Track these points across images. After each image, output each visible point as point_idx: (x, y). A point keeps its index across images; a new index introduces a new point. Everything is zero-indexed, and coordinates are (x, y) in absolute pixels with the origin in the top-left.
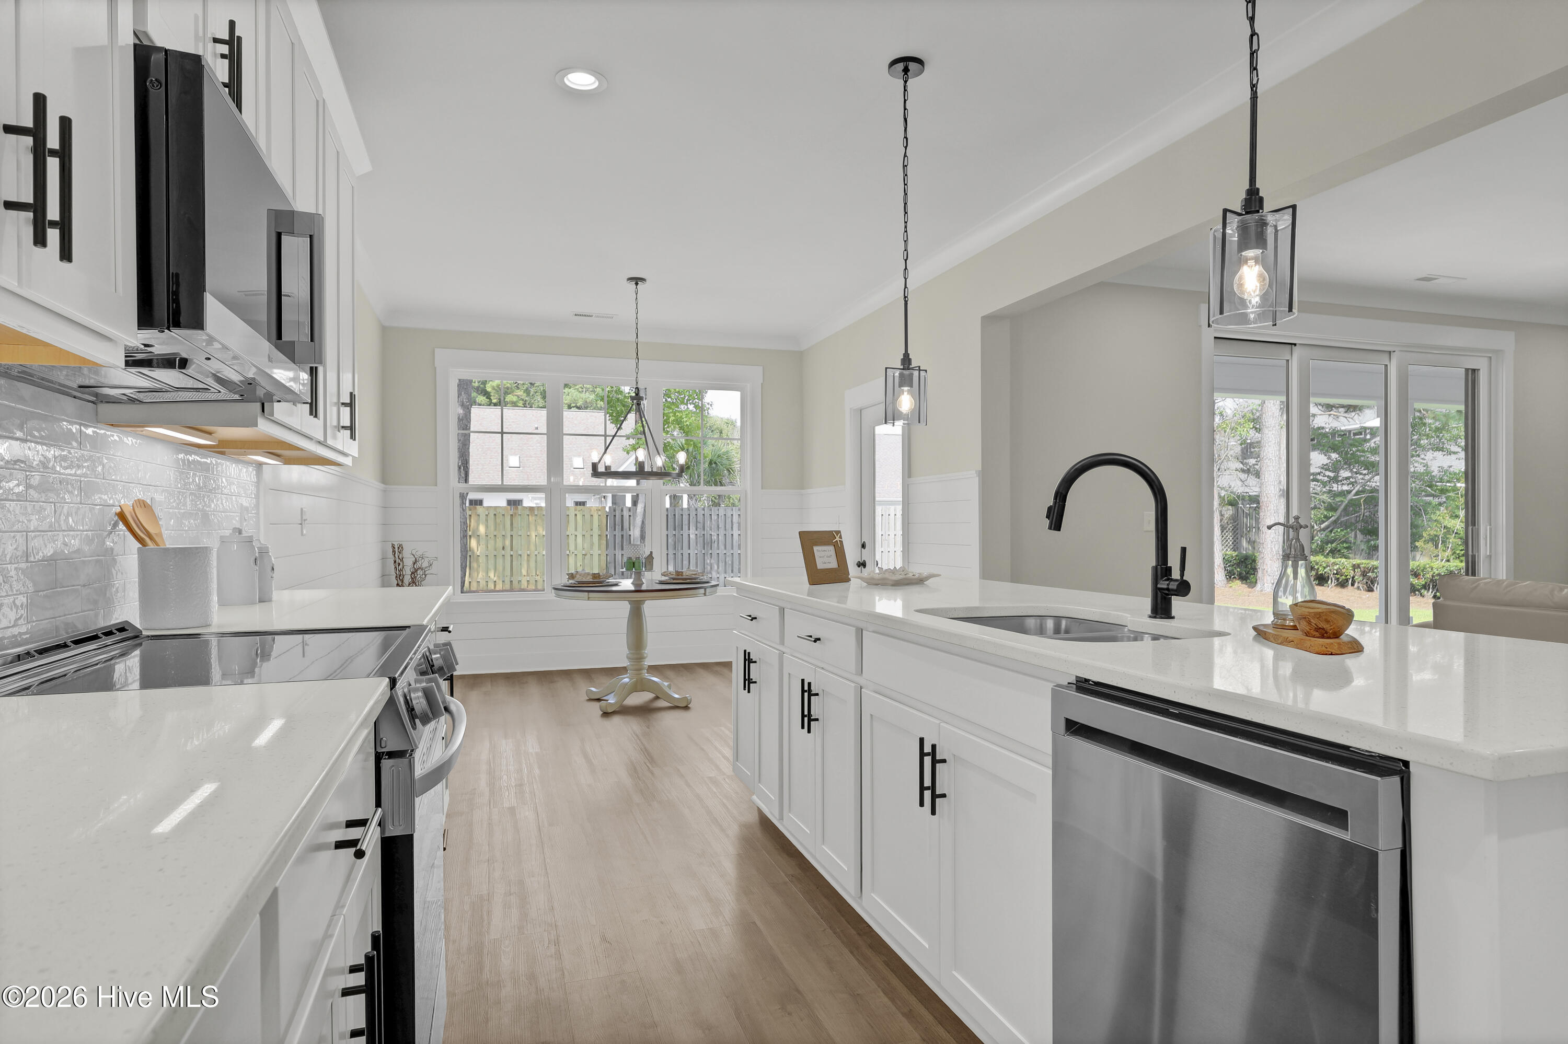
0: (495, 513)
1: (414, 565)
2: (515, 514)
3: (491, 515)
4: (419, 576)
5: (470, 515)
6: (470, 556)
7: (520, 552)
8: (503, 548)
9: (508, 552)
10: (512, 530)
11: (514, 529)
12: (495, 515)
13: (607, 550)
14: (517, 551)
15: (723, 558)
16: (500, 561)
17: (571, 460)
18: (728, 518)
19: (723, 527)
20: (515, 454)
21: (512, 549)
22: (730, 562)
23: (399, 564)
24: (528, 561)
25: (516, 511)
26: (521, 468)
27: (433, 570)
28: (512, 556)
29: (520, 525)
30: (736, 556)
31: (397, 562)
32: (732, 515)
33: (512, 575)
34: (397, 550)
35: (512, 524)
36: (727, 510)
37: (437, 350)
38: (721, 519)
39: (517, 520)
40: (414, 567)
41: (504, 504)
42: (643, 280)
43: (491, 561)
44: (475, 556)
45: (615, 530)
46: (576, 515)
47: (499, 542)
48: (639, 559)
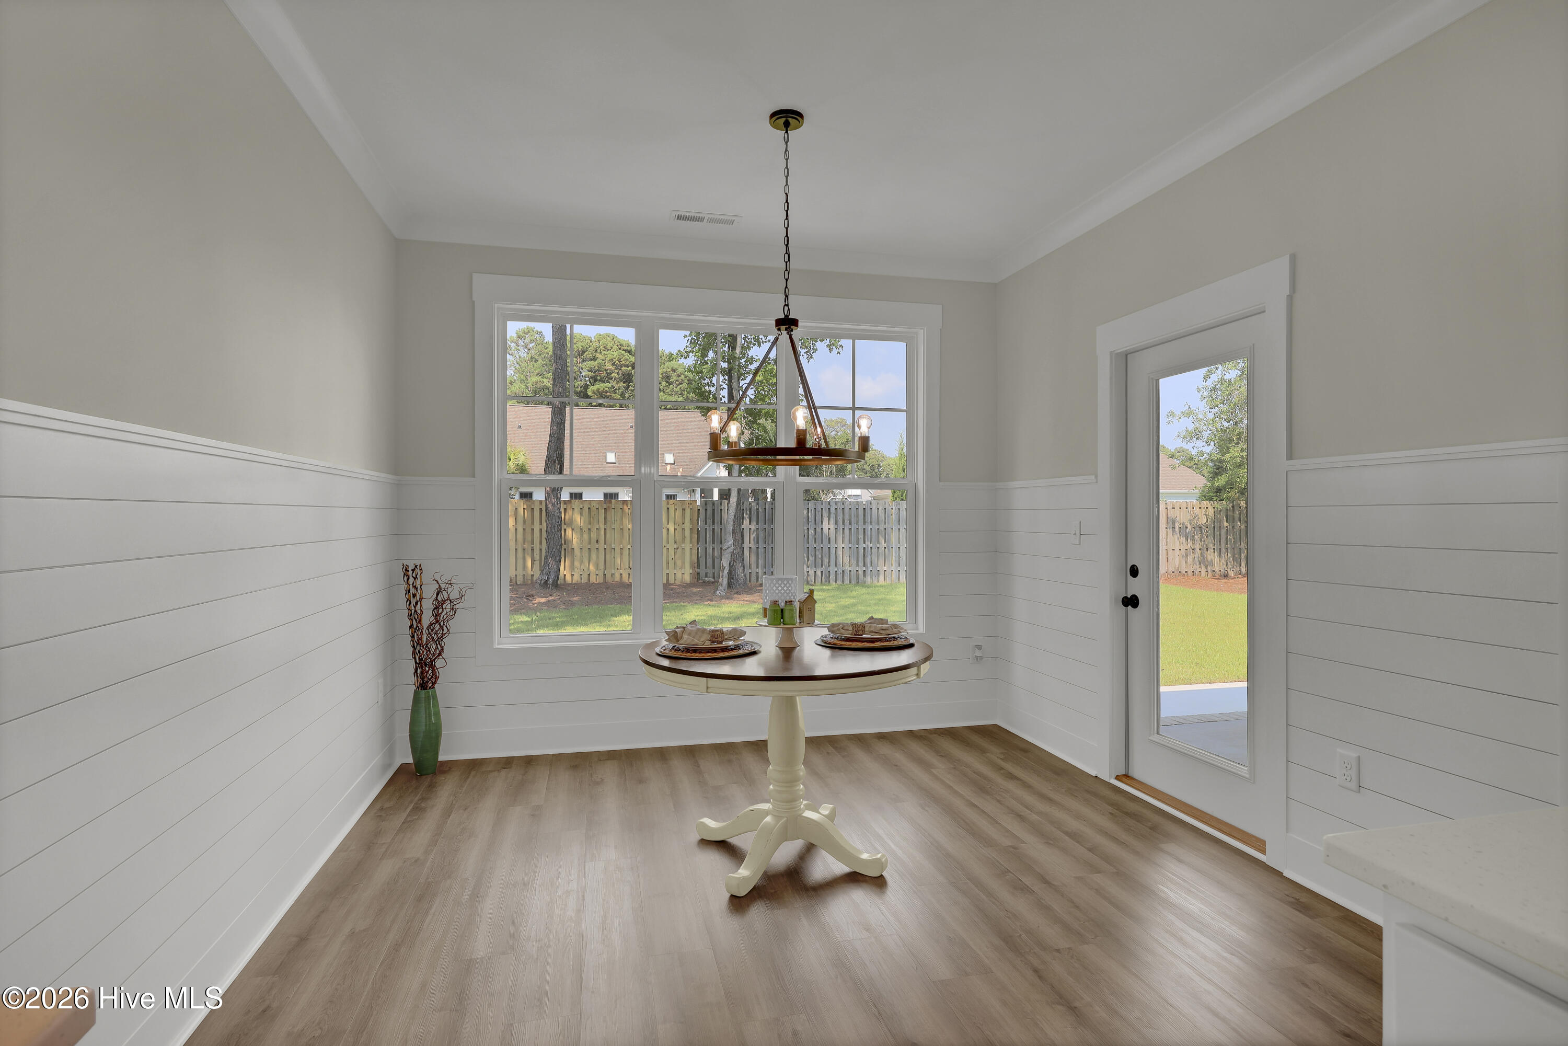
0: (591, 507)
1: (438, 594)
2: (609, 507)
3: (586, 509)
4: (445, 612)
5: (565, 509)
6: (565, 549)
7: (613, 546)
8: (597, 542)
9: (601, 546)
10: (605, 523)
11: (608, 523)
12: (589, 508)
13: (698, 544)
14: (610, 545)
15: (813, 553)
16: (594, 557)
17: (663, 457)
18: (818, 512)
19: (813, 521)
20: (611, 451)
21: (605, 543)
22: (820, 556)
23: (414, 595)
24: (621, 554)
25: (610, 505)
26: (617, 464)
27: (465, 603)
28: (605, 549)
29: (613, 519)
30: (826, 550)
31: (411, 592)
32: (822, 509)
33: (605, 568)
34: (411, 574)
35: (605, 518)
36: (817, 504)
37: (475, 276)
38: (811, 513)
39: (611, 515)
40: (437, 599)
41: (602, 498)
42: (798, 115)
43: (585, 554)
44: (570, 549)
45: (706, 524)
46: (668, 509)
47: (593, 535)
48: (791, 604)
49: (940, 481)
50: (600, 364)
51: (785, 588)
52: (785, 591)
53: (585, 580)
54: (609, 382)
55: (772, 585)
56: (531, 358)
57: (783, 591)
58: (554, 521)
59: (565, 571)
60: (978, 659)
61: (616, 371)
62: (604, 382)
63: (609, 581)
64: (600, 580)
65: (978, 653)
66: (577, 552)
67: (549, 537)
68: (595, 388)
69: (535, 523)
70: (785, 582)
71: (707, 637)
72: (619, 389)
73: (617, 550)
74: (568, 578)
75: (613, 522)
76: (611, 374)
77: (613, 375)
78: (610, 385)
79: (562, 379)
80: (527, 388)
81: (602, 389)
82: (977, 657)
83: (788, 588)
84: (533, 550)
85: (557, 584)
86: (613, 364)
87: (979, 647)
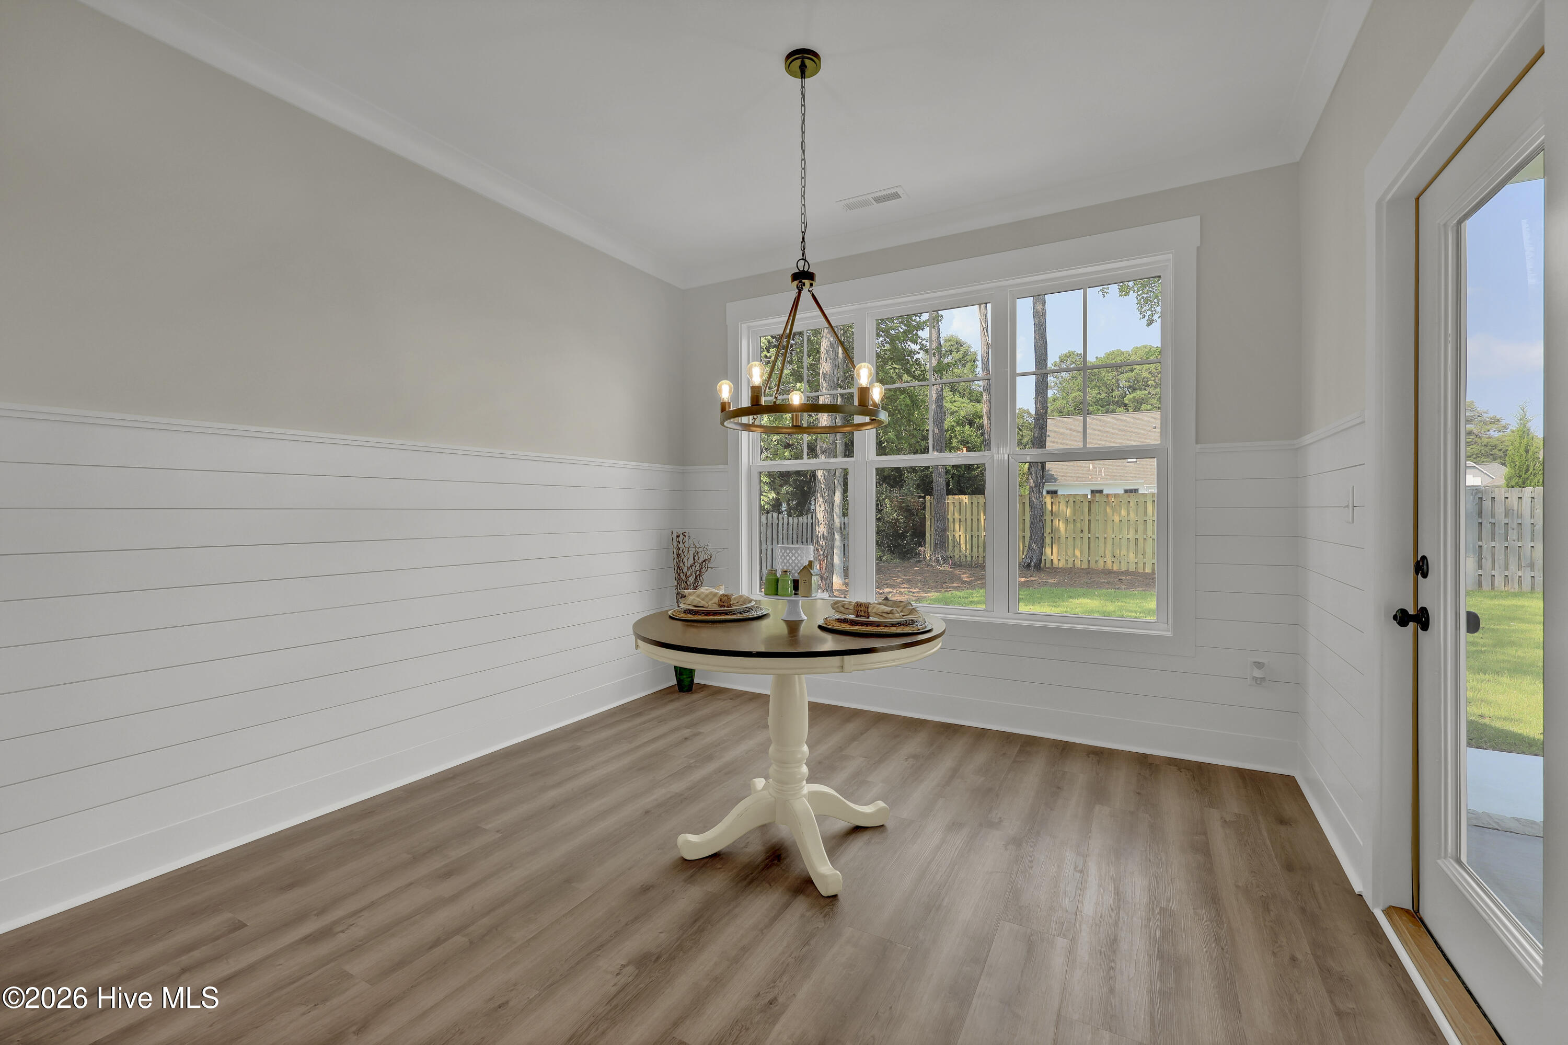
0: (1075, 500)
6: (1051, 536)
7: (1097, 536)
8: (1082, 531)
9: (1086, 534)
10: (1089, 515)
11: (1092, 515)
12: (1074, 502)
14: (1095, 534)
16: (1078, 542)
21: (1089, 533)
23: (679, 555)
24: (1105, 543)
28: (1089, 538)
29: (1097, 511)
31: (675, 552)
33: (1089, 556)
34: (676, 539)
35: (1089, 510)
37: (728, 305)
39: (1095, 508)
43: (1070, 540)
44: (1056, 537)
47: (1079, 525)
48: (786, 574)
49: (1197, 443)
50: (1137, 375)
51: (788, 558)
52: (793, 561)
53: (1070, 565)
54: (1145, 389)
55: (785, 554)
56: (1072, 377)
57: (791, 561)
58: (1036, 512)
59: (1053, 555)
60: (1259, 681)
61: (1153, 379)
62: (1141, 390)
63: (1093, 567)
64: (1085, 566)
65: (1258, 673)
66: (1063, 539)
67: (1032, 526)
68: (1131, 396)
69: (1026, 514)
70: (788, 551)
71: (716, 600)
72: (1156, 394)
73: (1101, 540)
74: (1055, 562)
75: (1097, 514)
76: (1148, 381)
77: (1149, 383)
78: (1147, 392)
79: (1043, 389)
80: (1068, 402)
81: (1138, 396)
82: (1255, 679)
83: (796, 558)
84: (1024, 537)
85: (1040, 567)
86: (1150, 373)
87: (1259, 665)
